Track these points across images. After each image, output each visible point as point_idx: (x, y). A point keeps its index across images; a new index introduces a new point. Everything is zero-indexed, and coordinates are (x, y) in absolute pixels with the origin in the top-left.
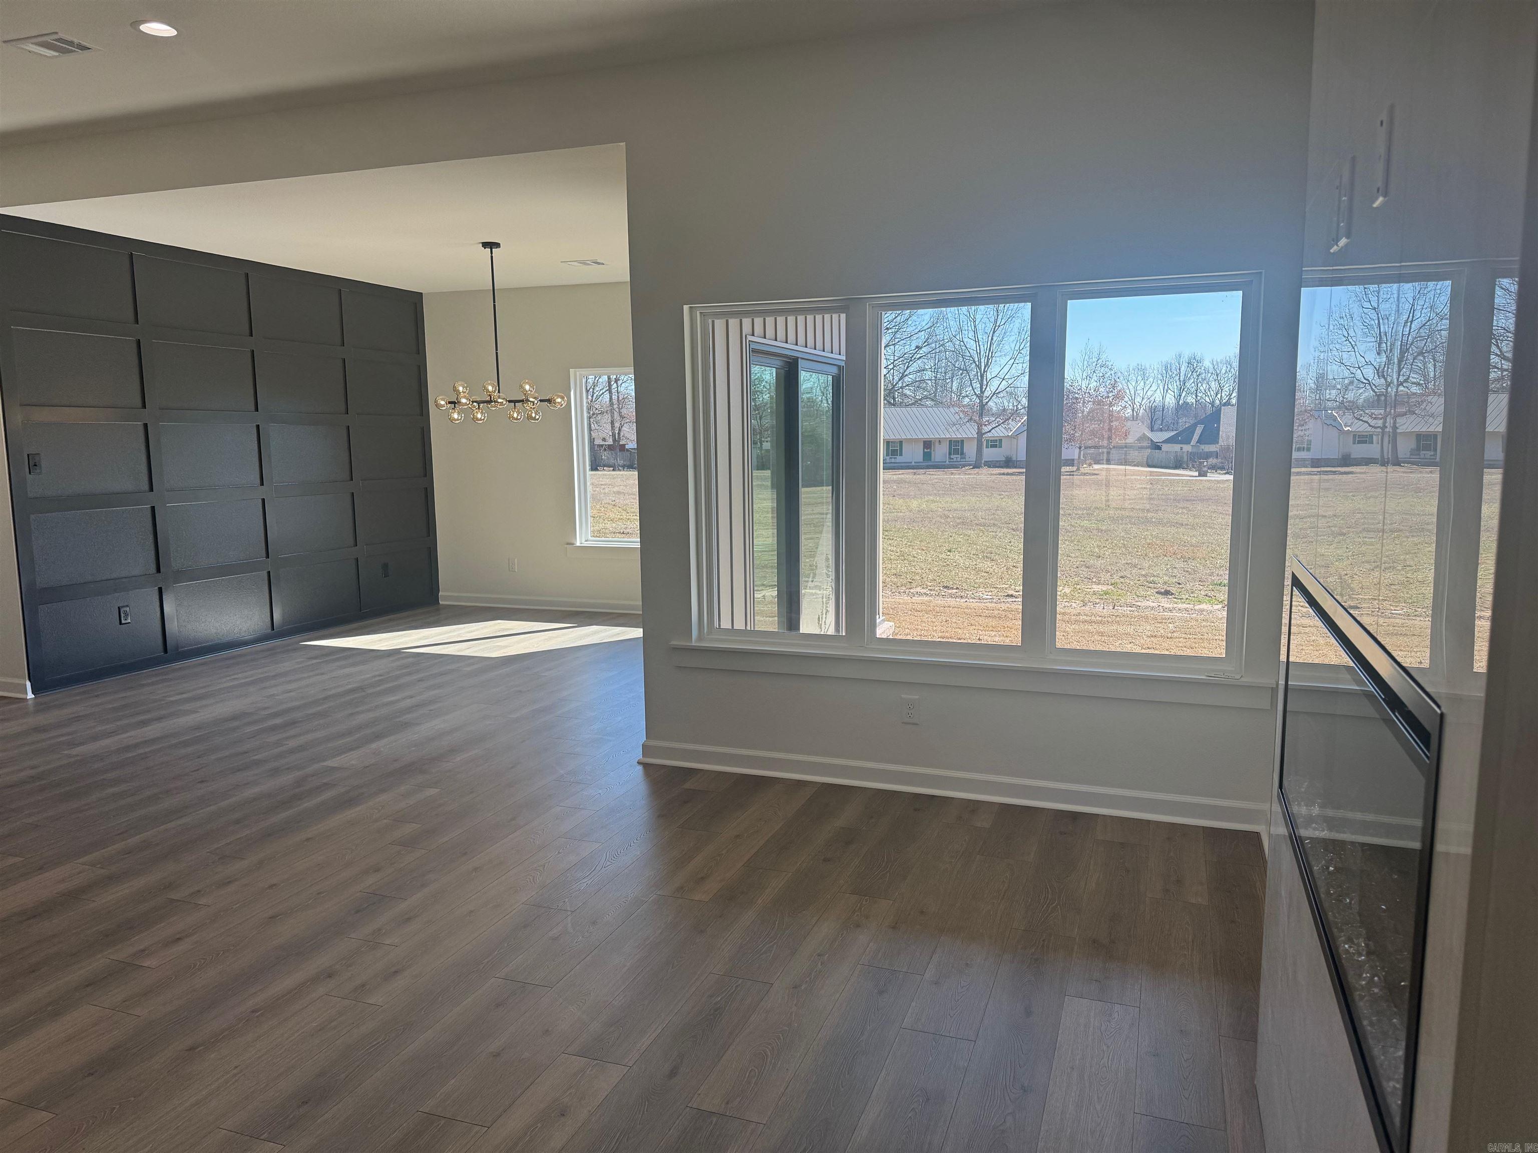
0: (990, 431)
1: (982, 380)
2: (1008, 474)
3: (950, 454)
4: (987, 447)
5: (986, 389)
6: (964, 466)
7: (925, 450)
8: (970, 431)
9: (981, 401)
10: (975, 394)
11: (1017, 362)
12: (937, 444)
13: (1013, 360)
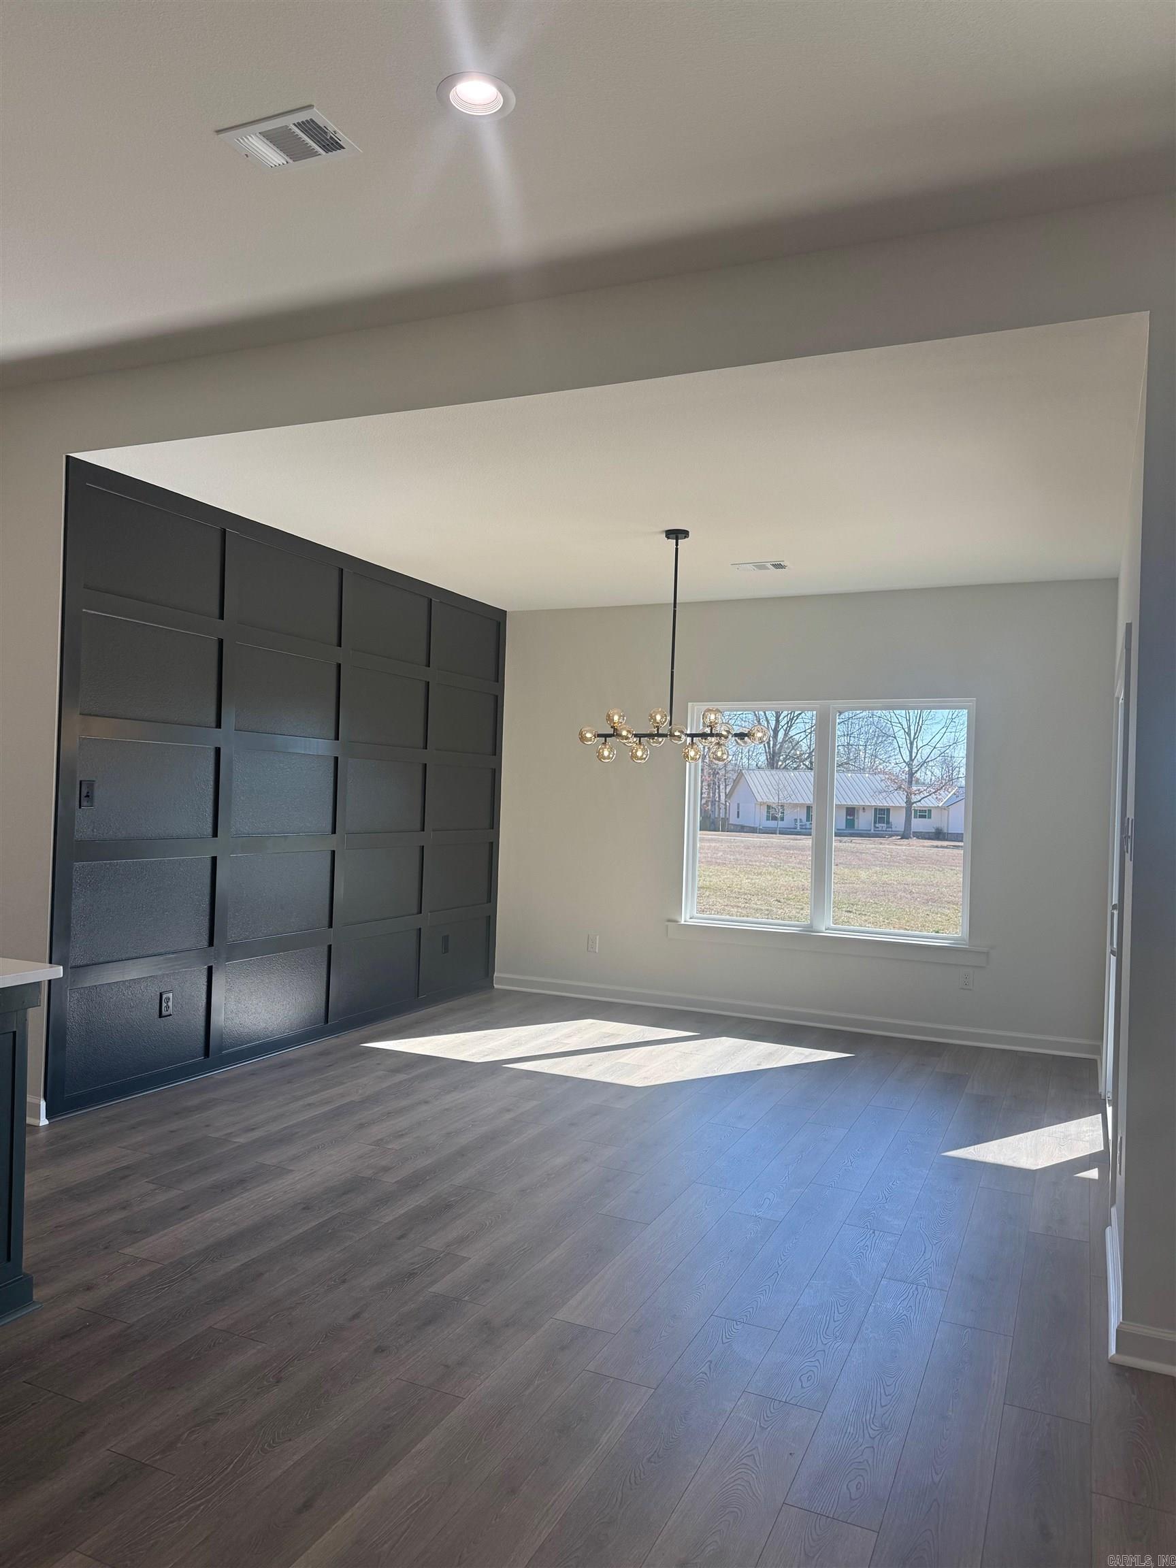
0: (920, 801)
1: (912, 748)
2: (942, 847)
3: (875, 823)
4: (915, 817)
5: (915, 757)
6: (891, 836)
7: (848, 817)
8: (898, 800)
9: (911, 769)
10: (905, 762)
11: (949, 730)
12: (861, 812)
13: (945, 729)
